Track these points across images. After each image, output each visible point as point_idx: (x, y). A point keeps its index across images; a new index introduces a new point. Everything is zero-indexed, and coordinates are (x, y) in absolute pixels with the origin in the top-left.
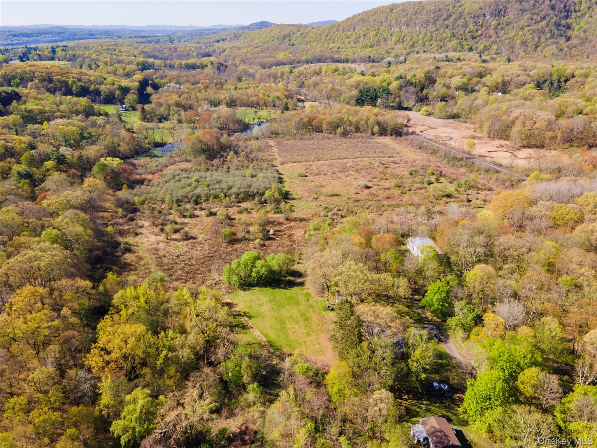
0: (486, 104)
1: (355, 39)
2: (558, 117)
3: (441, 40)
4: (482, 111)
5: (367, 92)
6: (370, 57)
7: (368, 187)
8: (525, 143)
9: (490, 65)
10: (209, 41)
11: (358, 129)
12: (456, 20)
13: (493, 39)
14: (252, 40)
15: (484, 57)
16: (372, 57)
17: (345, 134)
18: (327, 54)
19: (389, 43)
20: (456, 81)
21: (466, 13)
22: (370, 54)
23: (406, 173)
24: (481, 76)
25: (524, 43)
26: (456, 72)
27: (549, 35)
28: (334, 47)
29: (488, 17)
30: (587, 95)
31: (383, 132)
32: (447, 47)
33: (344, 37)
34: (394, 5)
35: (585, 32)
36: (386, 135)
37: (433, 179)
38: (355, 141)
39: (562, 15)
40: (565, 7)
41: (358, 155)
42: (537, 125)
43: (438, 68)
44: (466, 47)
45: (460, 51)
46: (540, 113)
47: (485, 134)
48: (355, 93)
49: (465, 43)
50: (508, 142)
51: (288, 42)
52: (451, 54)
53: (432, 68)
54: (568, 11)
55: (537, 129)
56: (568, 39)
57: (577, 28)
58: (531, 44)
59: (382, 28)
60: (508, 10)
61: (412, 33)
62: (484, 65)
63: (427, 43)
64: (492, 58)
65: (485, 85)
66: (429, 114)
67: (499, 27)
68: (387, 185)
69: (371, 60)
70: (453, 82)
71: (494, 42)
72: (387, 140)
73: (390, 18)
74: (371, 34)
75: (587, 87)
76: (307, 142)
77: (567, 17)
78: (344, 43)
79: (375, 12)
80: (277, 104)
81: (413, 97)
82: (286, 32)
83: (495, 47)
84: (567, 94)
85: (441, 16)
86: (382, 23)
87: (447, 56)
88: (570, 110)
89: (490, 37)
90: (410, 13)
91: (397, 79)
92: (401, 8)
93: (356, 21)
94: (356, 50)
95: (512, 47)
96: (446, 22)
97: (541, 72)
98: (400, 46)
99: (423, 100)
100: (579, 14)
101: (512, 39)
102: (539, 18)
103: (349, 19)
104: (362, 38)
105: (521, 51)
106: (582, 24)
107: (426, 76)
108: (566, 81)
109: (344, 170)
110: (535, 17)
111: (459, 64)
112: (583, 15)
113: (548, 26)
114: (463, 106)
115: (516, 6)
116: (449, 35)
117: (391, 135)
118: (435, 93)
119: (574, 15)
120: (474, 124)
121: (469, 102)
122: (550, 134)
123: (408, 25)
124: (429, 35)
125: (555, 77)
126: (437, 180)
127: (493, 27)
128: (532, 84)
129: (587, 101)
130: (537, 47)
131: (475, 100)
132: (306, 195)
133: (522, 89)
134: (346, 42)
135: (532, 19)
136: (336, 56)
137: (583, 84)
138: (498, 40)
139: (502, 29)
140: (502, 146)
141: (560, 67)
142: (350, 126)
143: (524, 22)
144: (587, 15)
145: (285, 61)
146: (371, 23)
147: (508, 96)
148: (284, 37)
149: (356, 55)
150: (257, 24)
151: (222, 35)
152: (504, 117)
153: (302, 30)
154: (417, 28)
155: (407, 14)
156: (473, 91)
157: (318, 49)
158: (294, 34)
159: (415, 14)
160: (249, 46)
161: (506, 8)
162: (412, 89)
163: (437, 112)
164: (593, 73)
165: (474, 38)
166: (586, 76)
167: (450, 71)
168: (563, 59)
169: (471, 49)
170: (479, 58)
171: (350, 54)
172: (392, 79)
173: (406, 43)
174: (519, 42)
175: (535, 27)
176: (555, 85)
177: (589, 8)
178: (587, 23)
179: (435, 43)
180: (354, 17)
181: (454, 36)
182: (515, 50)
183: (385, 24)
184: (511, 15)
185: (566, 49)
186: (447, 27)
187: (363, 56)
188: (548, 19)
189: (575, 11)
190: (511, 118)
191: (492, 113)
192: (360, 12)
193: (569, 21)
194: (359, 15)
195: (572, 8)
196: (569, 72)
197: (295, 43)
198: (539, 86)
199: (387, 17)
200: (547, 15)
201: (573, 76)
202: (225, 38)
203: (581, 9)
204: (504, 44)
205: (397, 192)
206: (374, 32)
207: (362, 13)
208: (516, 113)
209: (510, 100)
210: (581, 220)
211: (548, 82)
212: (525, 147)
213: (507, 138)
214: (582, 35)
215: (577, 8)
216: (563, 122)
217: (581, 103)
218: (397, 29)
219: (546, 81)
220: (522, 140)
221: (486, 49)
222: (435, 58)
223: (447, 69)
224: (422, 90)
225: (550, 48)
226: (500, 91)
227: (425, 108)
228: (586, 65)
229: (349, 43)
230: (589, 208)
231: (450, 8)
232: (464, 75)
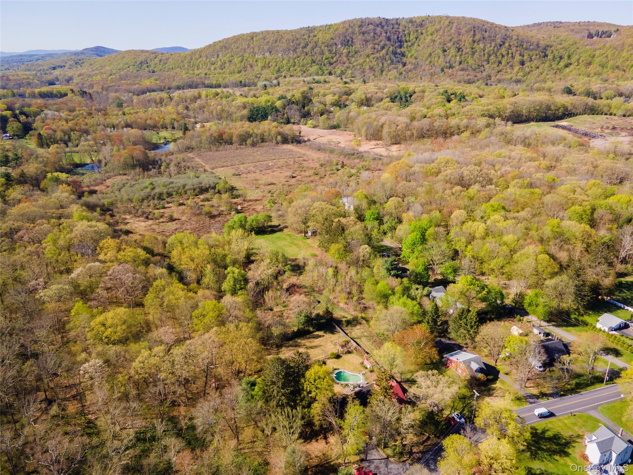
0: (359, 114)
1: (221, 66)
2: (412, 121)
3: (303, 66)
4: (357, 121)
5: (257, 110)
6: (241, 82)
7: (294, 177)
8: (393, 140)
9: (352, 86)
10: (41, 68)
11: (263, 141)
12: (313, 49)
13: (347, 65)
14: (102, 67)
15: (345, 80)
16: (243, 81)
17: (254, 145)
18: (196, 79)
19: (256, 68)
20: (329, 99)
21: (320, 42)
22: (241, 79)
23: (318, 166)
24: (348, 93)
25: (371, 68)
26: (327, 91)
27: (389, 62)
28: (201, 73)
29: (339, 46)
30: (427, 104)
31: (285, 140)
32: (310, 72)
33: (209, 64)
34: (254, 33)
35: (416, 58)
36: (288, 143)
37: (339, 167)
38: (264, 149)
39: (397, 44)
40: (398, 38)
41: (273, 158)
42: (399, 127)
43: (311, 89)
44: (326, 72)
45: (322, 75)
46: (399, 118)
47: (363, 137)
48: (245, 112)
49: (324, 68)
50: (381, 142)
51: (147, 69)
52: (317, 78)
53: (306, 89)
54: (400, 42)
55: (399, 130)
56: (404, 65)
57: (409, 55)
58: (377, 69)
59: (246, 55)
60: (354, 41)
61: (276, 59)
62: (347, 85)
63: (292, 69)
64: (351, 81)
65: (353, 101)
66: (315, 127)
67: (350, 55)
68: (307, 174)
69: (242, 84)
70: (327, 100)
71: (348, 68)
72: (289, 147)
73: (252, 45)
74: (236, 60)
75: (425, 99)
76: (223, 152)
77: (401, 47)
78: (209, 69)
79: (237, 39)
80: (176, 125)
81: (298, 113)
82: (142, 58)
83: (350, 72)
84: (413, 105)
85: (299, 45)
86: (245, 50)
87: (314, 79)
88: (418, 115)
89: (344, 63)
90: (271, 41)
91: (279, 99)
92: (261, 36)
93: (218, 47)
94: (224, 76)
95: (363, 72)
96: (305, 50)
97: (392, 90)
98: (266, 71)
99: (306, 115)
100: (409, 44)
101: (362, 65)
102: (379, 48)
103: (210, 46)
104: (227, 65)
105: (371, 75)
106: (413, 52)
107: (303, 96)
108: (411, 96)
109: (268, 168)
110: (376, 46)
111: (327, 86)
112: (413, 45)
113: (387, 54)
114: (341, 118)
115: (360, 37)
116: (310, 62)
117: (292, 142)
118: (315, 109)
119: (405, 44)
120: (352, 131)
121: (346, 114)
122: (409, 133)
123: (270, 52)
124: (291, 61)
125: (402, 93)
126: (343, 167)
127: (344, 54)
128: (388, 99)
129: (428, 108)
130: (382, 72)
131: (349, 113)
132: (247, 186)
133: (382, 103)
134: (212, 68)
135: (375, 48)
136: (206, 82)
137: (423, 97)
138: (351, 65)
139: (352, 56)
140: (378, 144)
141: (404, 86)
142: (256, 137)
143: (368, 51)
144: (416, 45)
145: (154, 88)
146: (234, 50)
147: (373, 108)
148: (141, 63)
149: (226, 81)
150: (92, 49)
151: (56, 62)
152: (375, 123)
153: (159, 57)
154: (280, 55)
155: (268, 42)
156: (346, 106)
157: (183, 76)
158: (151, 60)
159: (276, 42)
160: (102, 73)
161: (352, 39)
162: (295, 107)
163: (321, 124)
164: (428, 90)
165: (331, 64)
166: (424, 92)
167: (322, 91)
168: (404, 80)
169: (330, 74)
170: (340, 81)
171: (221, 79)
172: (275, 100)
173: (272, 68)
174: (367, 67)
175: (378, 55)
176: (404, 99)
177: (417, 38)
178: (416, 51)
179: (299, 69)
180: (215, 44)
181: (314, 62)
182: (366, 74)
183: (248, 50)
184: (358, 45)
185: (404, 73)
186: (307, 54)
187: (234, 81)
188: (386, 48)
189: (406, 42)
190: (380, 124)
191: (366, 120)
192: (221, 39)
193: (402, 50)
194: (220, 42)
195: (404, 39)
196: (411, 89)
197: (155, 70)
198: (393, 100)
199: (249, 45)
200: (385, 45)
201: (415, 93)
202: (62, 64)
203: (411, 39)
204: (356, 69)
205: (317, 178)
206: (240, 59)
207: (223, 40)
208: (383, 120)
209: (376, 111)
210: (440, 172)
211: (399, 97)
212: (393, 144)
213: (380, 139)
214: (414, 61)
215: (407, 39)
216: (415, 123)
217: (425, 111)
218: (261, 56)
219: (396, 97)
220: (391, 138)
221: (343, 73)
222: (304, 81)
223: (319, 89)
224: (304, 107)
225: (392, 72)
226: (365, 105)
227: (310, 122)
228: (422, 84)
229: (215, 69)
230: (443, 165)
231: (306, 37)
232: (335, 94)
